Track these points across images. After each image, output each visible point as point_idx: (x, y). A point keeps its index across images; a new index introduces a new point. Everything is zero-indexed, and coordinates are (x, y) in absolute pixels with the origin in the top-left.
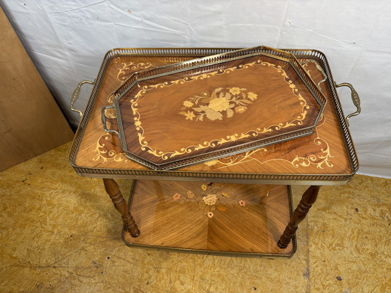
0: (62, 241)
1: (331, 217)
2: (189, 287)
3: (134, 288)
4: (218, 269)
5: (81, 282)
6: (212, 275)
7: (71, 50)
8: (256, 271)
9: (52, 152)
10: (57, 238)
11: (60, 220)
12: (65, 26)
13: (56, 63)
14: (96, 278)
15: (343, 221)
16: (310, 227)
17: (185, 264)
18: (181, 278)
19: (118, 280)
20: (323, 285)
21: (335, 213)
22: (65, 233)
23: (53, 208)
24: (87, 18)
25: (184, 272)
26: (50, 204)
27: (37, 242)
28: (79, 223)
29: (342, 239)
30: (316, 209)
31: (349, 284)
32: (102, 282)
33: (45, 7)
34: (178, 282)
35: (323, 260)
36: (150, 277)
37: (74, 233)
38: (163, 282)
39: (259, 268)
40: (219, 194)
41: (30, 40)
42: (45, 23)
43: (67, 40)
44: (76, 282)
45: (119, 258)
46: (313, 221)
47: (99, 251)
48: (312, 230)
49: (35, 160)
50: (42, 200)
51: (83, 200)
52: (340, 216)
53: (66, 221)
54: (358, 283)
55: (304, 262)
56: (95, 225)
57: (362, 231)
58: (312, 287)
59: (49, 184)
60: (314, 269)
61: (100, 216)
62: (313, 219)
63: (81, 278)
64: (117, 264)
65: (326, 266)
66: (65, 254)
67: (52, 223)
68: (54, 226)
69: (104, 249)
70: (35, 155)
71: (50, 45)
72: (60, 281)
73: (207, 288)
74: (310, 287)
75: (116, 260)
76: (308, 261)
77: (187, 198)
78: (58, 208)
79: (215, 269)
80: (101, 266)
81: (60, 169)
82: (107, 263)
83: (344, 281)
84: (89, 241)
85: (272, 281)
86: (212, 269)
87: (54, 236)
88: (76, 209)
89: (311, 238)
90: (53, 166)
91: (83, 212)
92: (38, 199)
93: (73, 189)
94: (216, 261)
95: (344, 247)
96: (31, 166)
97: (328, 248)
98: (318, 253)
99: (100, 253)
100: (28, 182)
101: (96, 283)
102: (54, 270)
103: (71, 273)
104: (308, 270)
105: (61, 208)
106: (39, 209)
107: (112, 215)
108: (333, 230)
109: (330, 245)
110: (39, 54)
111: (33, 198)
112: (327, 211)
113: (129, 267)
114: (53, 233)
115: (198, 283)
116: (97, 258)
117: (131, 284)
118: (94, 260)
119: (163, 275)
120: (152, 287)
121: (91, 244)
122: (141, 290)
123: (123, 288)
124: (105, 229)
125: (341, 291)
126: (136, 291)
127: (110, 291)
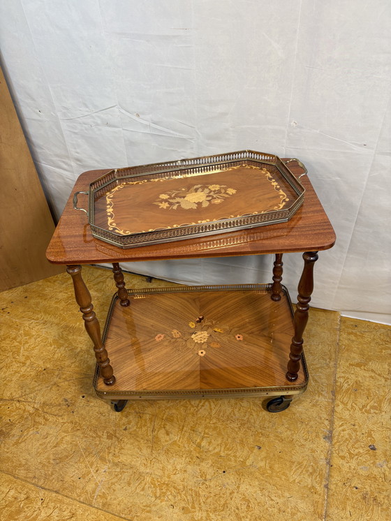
0: (33, 373)
1: (367, 375)
2: (176, 438)
3: (107, 432)
4: (214, 421)
5: (47, 420)
6: (206, 427)
7: (78, 160)
8: (263, 428)
9: (40, 283)
10: (28, 370)
11: (36, 352)
12: (75, 133)
13: (61, 176)
14: (66, 417)
15: (383, 380)
16: (338, 384)
17: (174, 411)
18: (167, 427)
19: (90, 422)
20: (350, 453)
21: (372, 371)
22: (38, 366)
23: (30, 338)
24: (97, 125)
25: (172, 421)
26: (27, 334)
27: (5, 373)
28: (56, 356)
29: (380, 402)
30: (348, 364)
31: (386, 455)
32: (72, 422)
33: (59, 114)
34: (163, 431)
35: (353, 423)
36: (129, 423)
37: (48, 366)
38: (144, 429)
39: (267, 424)
41: (38, 150)
42: (57, 131)
43: (75, 148)
44: (41, 420)
45: (96, 397)
46: (342, 377)
47: (73, 388)
48: (341, 387)
49: (20, 288)
50: (19, 330)
51: (65, 334)
52: (379, 375)
53: (42, 353)
55: (326, 423)
56: (74, 360)
58: (335, 455)
59: (30, 314)
60: (340, 433)
61: (82, 351)
62: (343, 375)
63: (47, 416)
64: (92, 404)
65: (355, 431)
66: (33, 388)
67: (26, 354)
68: (28, 358)
69: (80, 386)
70: (22, 284)
71: (57, 156)
72: (22, 417)
73: (198, 441)
74: (332, 453)
75: (92, 399)
76: (332, 422)
77: (173, 338)
78: (35, 339)
79: (211, 420)
80: (73, 404)
81: (45, 300)
82: (81, 402)
83: (379, 452)
84: (64, 377)
85: (282, 440)
86: (208, 420)
87: (25, 368)
88: (55, 341)
89: (339, 397)
90: (39, 296)
91: (62, 345)
92: (15, 328)
93: (56, 321)
94: (214, 412)
95: (381, 411)
96: (15, 294)
97: (361, 410)
98: (346, 415)
99: (75, 390)
100: (8, 310)
101: (64, 423)
102: (18, 405)
103: (37, 409)
104: (331, 432)
105: (39, 339)
106: (15, 339)
108: (368, 390)
109: (363, 407)
110: (44, 165)
111: (11, 327)
112: (363, 367)
113: (105, 408)
114: (24, 364)
115: (187, 435)
116: (70, 396)
117: (105, 428)
118: (67, 397)
119: (146, 422)
120: (130, 434)
121: (65, 379)
122: (115, 436)
123: (95, 432)
124: (85, 365)
125: (374, 463)
126: (110, 437)
127: (79, 433)
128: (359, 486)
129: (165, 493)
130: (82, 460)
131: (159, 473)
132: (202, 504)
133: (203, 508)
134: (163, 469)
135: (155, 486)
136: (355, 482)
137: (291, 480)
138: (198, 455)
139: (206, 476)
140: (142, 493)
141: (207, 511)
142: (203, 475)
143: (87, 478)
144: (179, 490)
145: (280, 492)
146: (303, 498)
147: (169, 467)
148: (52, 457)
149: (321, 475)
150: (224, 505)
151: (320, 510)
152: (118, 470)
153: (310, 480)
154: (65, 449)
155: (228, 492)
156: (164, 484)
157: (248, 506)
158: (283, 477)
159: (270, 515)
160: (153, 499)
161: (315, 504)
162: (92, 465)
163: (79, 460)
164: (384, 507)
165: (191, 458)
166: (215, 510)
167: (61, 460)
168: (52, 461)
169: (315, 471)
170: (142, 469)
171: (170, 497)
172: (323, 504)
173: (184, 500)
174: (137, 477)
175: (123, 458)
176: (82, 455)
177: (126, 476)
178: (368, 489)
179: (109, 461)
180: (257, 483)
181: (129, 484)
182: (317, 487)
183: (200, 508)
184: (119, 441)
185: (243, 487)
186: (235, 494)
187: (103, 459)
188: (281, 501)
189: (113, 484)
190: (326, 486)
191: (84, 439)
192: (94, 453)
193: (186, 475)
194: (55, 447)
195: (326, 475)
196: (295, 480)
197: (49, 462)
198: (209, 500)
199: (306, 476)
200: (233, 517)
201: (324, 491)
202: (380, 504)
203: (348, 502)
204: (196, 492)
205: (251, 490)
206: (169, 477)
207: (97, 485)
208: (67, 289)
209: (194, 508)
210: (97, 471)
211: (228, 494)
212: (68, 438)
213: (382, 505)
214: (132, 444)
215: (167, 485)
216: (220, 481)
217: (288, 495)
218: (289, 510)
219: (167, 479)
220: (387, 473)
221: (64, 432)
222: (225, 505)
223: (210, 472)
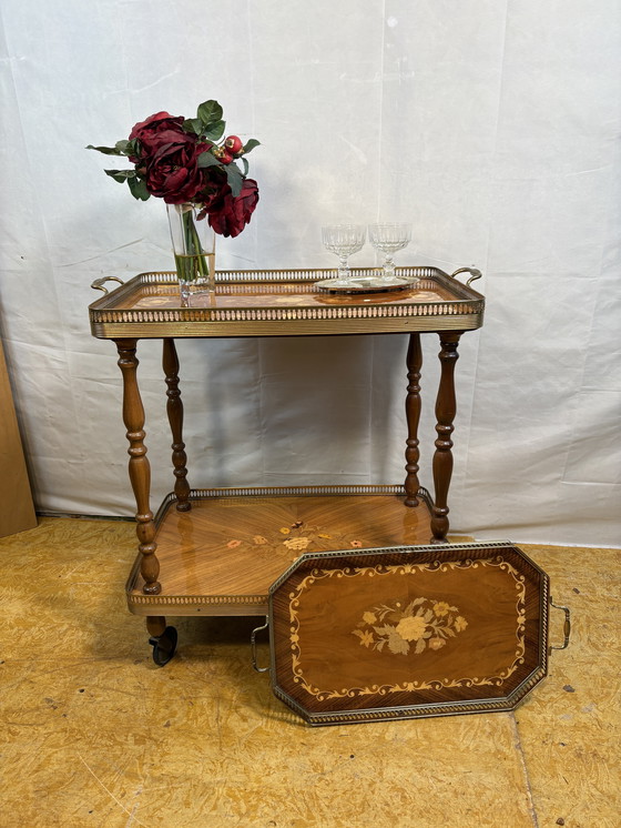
3: (134, 735)
5: (14, 734)
14: (51, 725)
18: (242, 711)
19: (100, 725)
20: (539, 701)
25: (248, 701)
28: (23, 641)
31: (591, 696)
32: (65, 730)
33: (53, 259)
34: (235, 717)
36: (173, 714)
37: (10, 657)
38: (201, 720)
40: (313, 536)
41: (9, 319)
42: (45, 286)
44: (4, 735)
45: (105, 688)
47: (62, 681)
51: (37, 609)
54: (608, 694)
56: (58, 642)
57: (594, 618)
61: (71, 627)
63: (15, 728)
64: (99, 699)
69: (73, 677)
75: (99, 692)
77: (254, 544)
80: (64, 704)
82: (77, 699)
83: (580, 693)
84: (42, 667)
88: (18, 621)
91: (34, 625)
93: (19, 594)
99: (65, 683)
101: (50, 734)
107: (96, 625)
113: (125, 701)
116: (56, 693)
117: (129, 729)
118: (49, 696)
119: (202, 708)
120: (178, 730)
121: (45, 671)
122: (151, 738)
123: (110, 738)
124: (80, 646)
125: (578, 708)
126: (139, 741)
127: (79, 745)
128: (566, 741)
129: (256, 806)
130: (91, 783)
131: (241, 778)
132: (325, 809)
133: (328, 816)
134: (246, 771)
135: (236, 799)
136: (559, 738)
137: (463, 748)
138: (302, 740)
139: (322, 767)
140: (214, 813)
141: (336, 818)
142: (317, 767)
143: (105, 811)
144: (280, 796)
145: (449, 768)
146: (487, 769)
147: (257, 766)
148: (31, 788)
149: (506, 733)
150: (363, 803)
151: (518, 781)
152: (163, 787)
153: (491, 743)
154: (55, 772)
155: (365, 784)
156: (252, 792)
157: (404, 797)
158: (449, 747)
159: (443, 804)
160: (236, 818)
161: (509, 774)
162: (111, 788)
163: (86, 785)
164: (611, 762)
165: (292, 747)
166: (349, 814)
167: (48, 790)
168: (31, 795)
169: (495, 729)
170: (208, 778)
171: (266, 810)
172: (521, 772)
173: (293, 810)
174: (199, 791)
175: (169, 768)
176: (90, 776)
177: (180, 794)
178: (581, 743)
179: (145, 777)
180: (410, 762)
181: (187, 804)
182: (505, 750)
183: (323, 816)
184: (158, 744)
185: (389, 773)
186: (378, 785)
187: (132, 776)
188: (454, 779)
189: (155, 809)
190: (519, 746)
191: (91, 753)
192: (113, 768)
193: (288, 773)
194: (37, 771)
195: (514, 733)
196: (468, 748)
197: (27, 798)
198: (335, 802)
199: (484, 738)
200: (383, 818)
201: (517, 754)
202: (604, 760)
203: (558, 766)
204: (310, 794)
205: (402, 774)
206: (258, 781)
207: (125, 816)
208: (34, 550)
209: (313, 818)
210: (123, 796)
211: (366, 787)
212: (61, 755)
213: (607, 761)
214: (182, 744)
215: (258, 793)
216: (348, 771)
217: (463, 770)
218: (470, 790)
219: (255, 785)
220: (600, 718)
221: (52, 746)
222: (365, 804)
223: (328, 762)
